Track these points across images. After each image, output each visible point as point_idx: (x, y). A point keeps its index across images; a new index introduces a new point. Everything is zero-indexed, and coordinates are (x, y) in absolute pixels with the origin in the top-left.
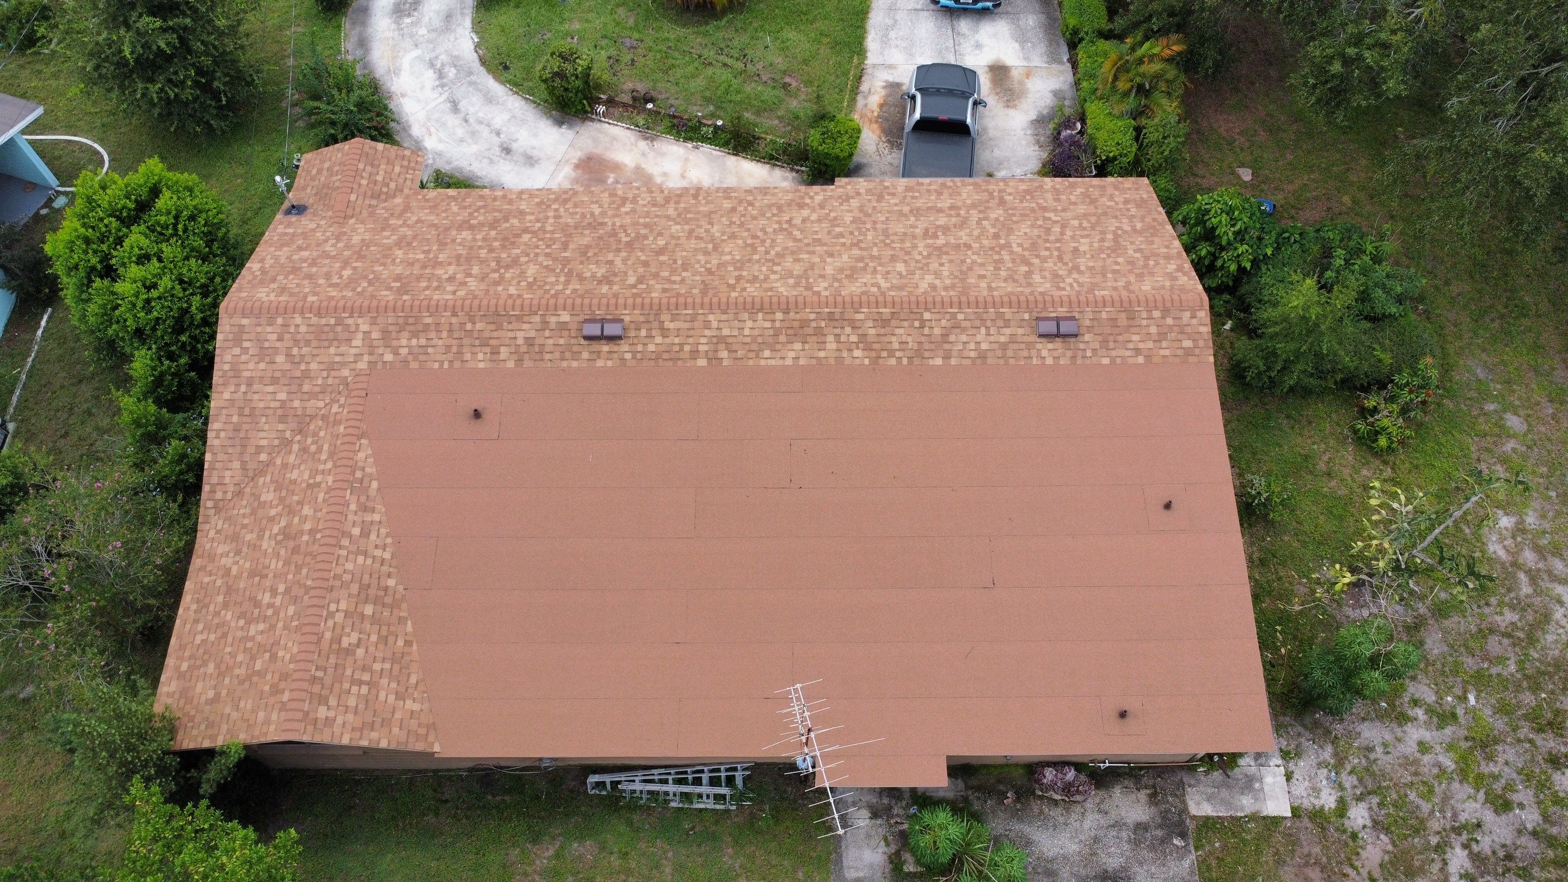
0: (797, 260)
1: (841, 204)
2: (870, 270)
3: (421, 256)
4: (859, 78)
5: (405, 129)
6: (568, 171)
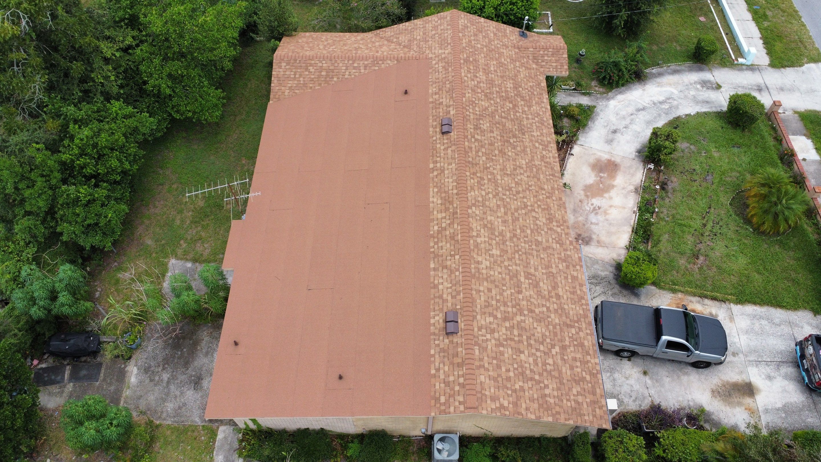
4: (714, 299)
5: (620, 93)
6: (605, 157)
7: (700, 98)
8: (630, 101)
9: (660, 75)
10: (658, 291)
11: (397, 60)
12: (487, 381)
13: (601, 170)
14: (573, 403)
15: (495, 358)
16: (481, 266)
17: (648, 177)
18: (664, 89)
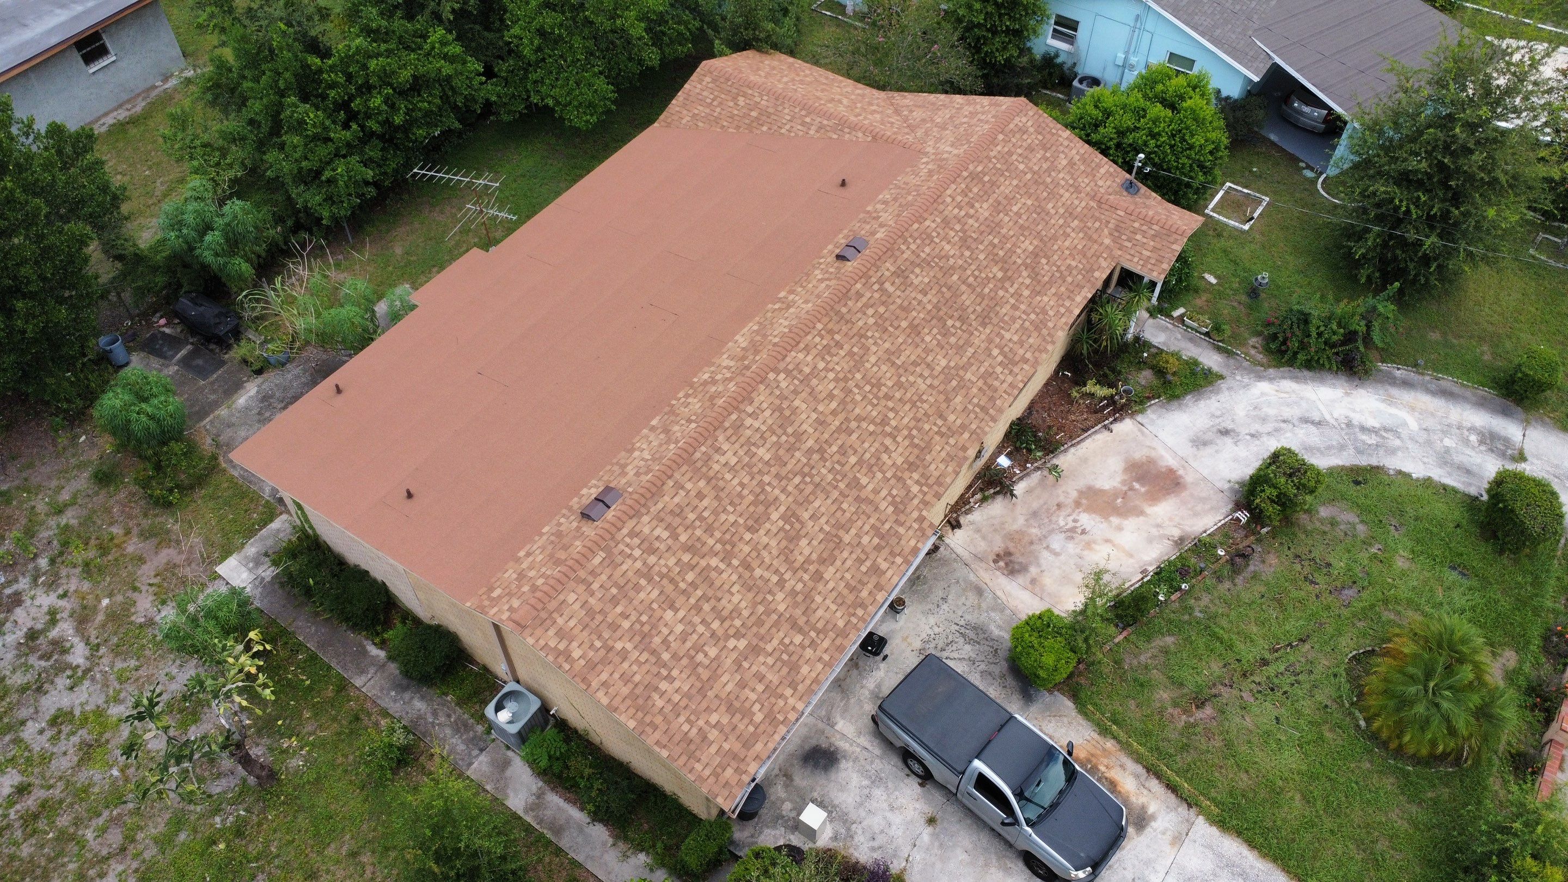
0: (831, 396)
1: (890, 494)
2: (779, 431)
3: (1015, 209)
4: (1172, 788)
5: (1295, 379)
6: (1170, 461)
7: (1458, 459)
8: (1302, 398)
9: (1406, 384)
10: (1074, 713)
11: (874, 138)
12: (577, 606)
13: (1141, 479)
14: (694, 731)
15: (621, 588)
16: (716, 457)
17: (1225, 531)
18: (1393, 411)
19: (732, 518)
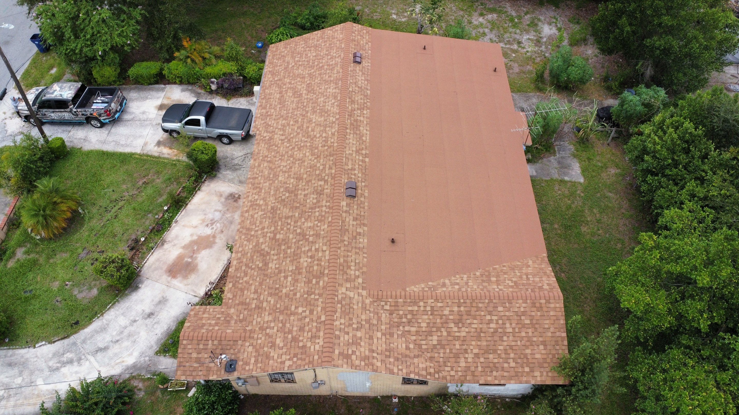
4: (149, 156)
6: (176, 282)
19: (316, 81)
